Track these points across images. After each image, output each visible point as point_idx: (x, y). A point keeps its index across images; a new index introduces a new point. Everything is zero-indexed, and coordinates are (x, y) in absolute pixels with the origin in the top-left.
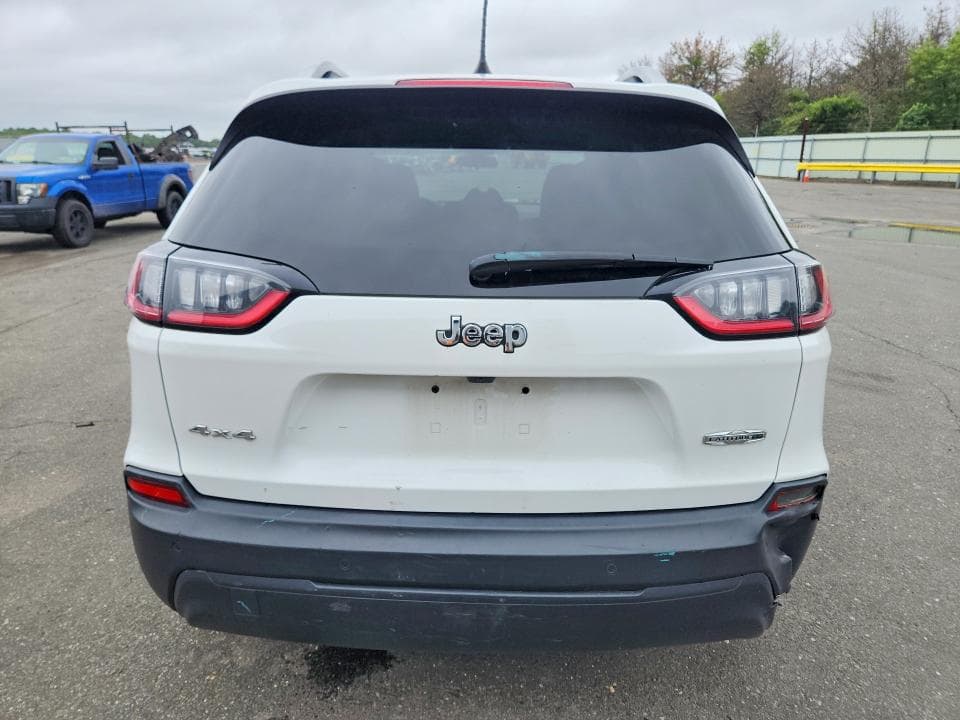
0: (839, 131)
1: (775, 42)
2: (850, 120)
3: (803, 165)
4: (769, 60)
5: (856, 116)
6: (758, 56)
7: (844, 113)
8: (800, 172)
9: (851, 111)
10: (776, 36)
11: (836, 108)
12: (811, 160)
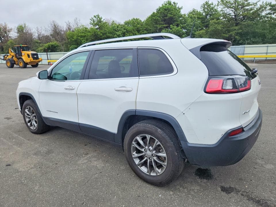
0: (55, 52)
1: (25, 26)
2: (57, 49)
3: (49, 61)
4: (24, 31)
5: (58, 48)
6: (20, 30)
7: (55, 47)
8: (48, 63)
9: (56, 46)
10: (25, 24)
11: (52, 46)
12: (51, 59)
